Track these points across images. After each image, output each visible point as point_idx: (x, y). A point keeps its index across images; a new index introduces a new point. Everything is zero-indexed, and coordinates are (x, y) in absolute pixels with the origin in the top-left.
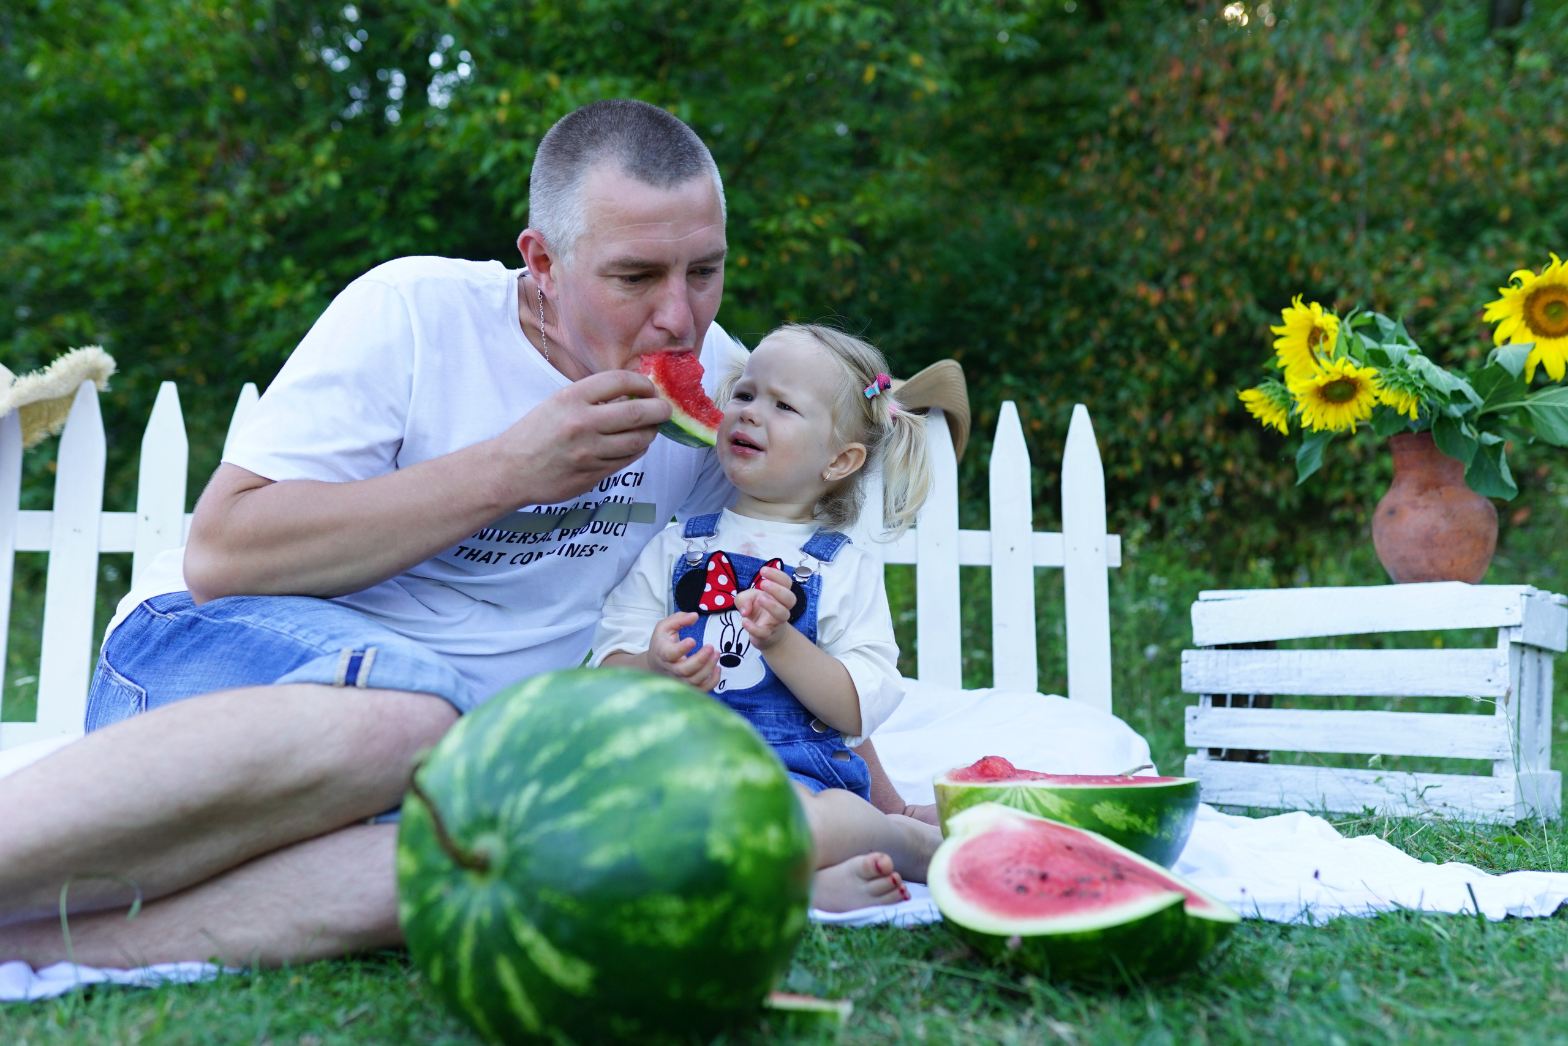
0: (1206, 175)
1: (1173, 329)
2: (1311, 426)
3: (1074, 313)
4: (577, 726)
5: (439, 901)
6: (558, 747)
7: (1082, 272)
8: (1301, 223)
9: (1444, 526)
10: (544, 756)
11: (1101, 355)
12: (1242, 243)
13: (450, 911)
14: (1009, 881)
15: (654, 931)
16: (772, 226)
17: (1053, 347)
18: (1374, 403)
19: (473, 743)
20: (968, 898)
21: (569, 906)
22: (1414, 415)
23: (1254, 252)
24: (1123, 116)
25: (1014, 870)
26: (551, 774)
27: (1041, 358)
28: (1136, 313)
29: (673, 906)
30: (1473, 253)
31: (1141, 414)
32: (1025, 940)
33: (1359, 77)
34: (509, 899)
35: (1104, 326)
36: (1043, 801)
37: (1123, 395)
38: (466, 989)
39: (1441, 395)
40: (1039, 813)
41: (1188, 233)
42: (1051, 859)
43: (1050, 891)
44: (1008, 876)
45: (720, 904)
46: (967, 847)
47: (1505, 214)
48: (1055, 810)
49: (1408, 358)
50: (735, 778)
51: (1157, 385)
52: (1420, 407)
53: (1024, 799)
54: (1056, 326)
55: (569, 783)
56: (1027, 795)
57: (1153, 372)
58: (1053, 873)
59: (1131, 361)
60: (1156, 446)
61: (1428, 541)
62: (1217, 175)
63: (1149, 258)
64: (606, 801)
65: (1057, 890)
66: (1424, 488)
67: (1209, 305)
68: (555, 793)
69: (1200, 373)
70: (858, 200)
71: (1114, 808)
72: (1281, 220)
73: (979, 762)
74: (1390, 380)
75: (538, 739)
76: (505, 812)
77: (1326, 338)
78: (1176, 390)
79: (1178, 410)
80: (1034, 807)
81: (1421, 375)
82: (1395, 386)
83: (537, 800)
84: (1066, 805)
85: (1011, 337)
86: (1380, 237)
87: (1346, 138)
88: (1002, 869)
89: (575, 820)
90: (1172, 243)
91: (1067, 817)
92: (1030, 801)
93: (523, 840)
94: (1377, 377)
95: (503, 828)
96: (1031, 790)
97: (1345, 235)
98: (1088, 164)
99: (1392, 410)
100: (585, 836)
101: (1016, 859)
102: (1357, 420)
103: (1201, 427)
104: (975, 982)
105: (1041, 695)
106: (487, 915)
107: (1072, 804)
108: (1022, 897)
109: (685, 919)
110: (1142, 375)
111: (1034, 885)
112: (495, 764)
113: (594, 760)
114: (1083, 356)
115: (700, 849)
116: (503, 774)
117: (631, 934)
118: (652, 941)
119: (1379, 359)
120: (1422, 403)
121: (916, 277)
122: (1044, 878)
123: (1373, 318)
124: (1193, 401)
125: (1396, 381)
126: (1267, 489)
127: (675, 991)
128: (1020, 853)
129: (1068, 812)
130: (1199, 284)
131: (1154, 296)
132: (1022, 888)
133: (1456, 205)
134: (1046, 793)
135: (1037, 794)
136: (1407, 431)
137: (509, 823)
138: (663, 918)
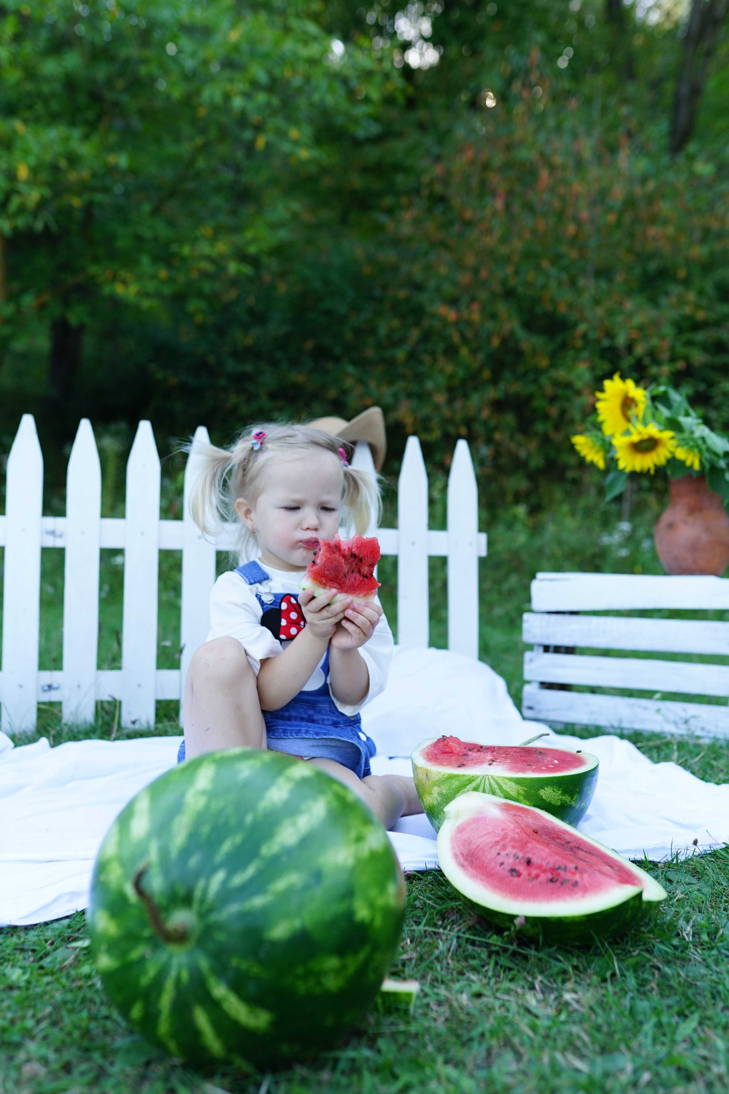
0: (489, 231)
1: (465, 340)
2: (624, 469)
3: (396, 323)
4: (249, 819)
5: (142, 960)
6: (238, 839)
7: (402, 294)
8: (553, 272)
9: (705, 538)
10: (226, 847)
11: (413, 356)
12: (513, 282)
13: (152, 971)
14: (502, 864)
15: (319, 983)
16: (186, 250)
17: (379, 346)
18: (669, 456)
20: (473, 877)
21: (256, 970)
22: (697, 466)
23: (521, 290)
24: (431, 184)
25: (503, 853)
26: (235, 863)
27: (370, 353)
28: (437, 324)
29: (332, 962)
30: (664, 301)
31: (440, 398)
32: (527, 919)
33: (594, 172)
34: (204, 964)
35: (415, 334)
36: (504, 786)
37: (429, 385)
38: (163, 1027)
39: (716, 454)
40: (502, 795)
41: (476, 271)
42: (529, 845)
43: (537, 876)
44: (500, 859)
45: (362, 956)
46: (461, 829)
47: (682, 273)
48: (513, 793)
49: (695, 428)
51: (451, 376)
52: (701, 462)
53: (490, 784)
54: (383, 331)
55: (251, 871)
56: (492, 782)
57: (449, 368)
58: (535, 860)
59: (435, 360)
60: (450, 421)
61: (694, 547)
62: (498, 232)
63: (448, 288)
64: (280, 885)
65: (543, 877)
66: (692, 510)
67: (489, 325)
68: (238, 880)
69: (480, 370)
70: (249, 234)
71: (554, 791)
72: (538, 268)
73: (439, 740)
74: (682, 442)
76: (198, 894)
77: (636, 405)
78: (463, 384)
79: (466, 396)
80: (498, 791)
81: (703, 439)
82: (686, 448)
83: (225, 883)
84: (521, 789)
85: (349, 336)
86: (604, 285)
87: (585, 214)
88: (494, 852)
89: (258, 900)
90: (464, 278)
91: (521, 798)
92: (495, 786)
93: (215, 917)
94: (672, 438)
95: (196, 905)
96: (495, 778)
97: (581, 282)
98: (408, 216)
99: (682, 463)
100: (267, 913)
101: (502, 842)
102: (656, 466)
103: (480, 409)
104: (487, 945)
105: (433, 651)
106: (185, 975)
107: (526, 789)
108: (516, 880)
109: (340, 971)
110: (442, 371)
111: (522, 868)
112: (186, 852)
113: (268, 850)
114: (400, 354)
115: (349, 915)
116: (193, 861)
117: (302, 988)
118: (318, 991)
119: (673, 425)
120: (703, 460)
121: (282, 288)
122: (529, 862)
123: (665, 393)
124: (475, 389)
125: (687, 444)
126: (523, 454)
127: (329, 1021)
128: (504, 838)
129: (522, 794)
130: (483, 310)
131: (451, 315)
132: (513, 871)
133: (652, 266)
134: (507, 781)
135: (500, 781)
136: (690, 476)
137: (202, 902)
138: (325, 973)
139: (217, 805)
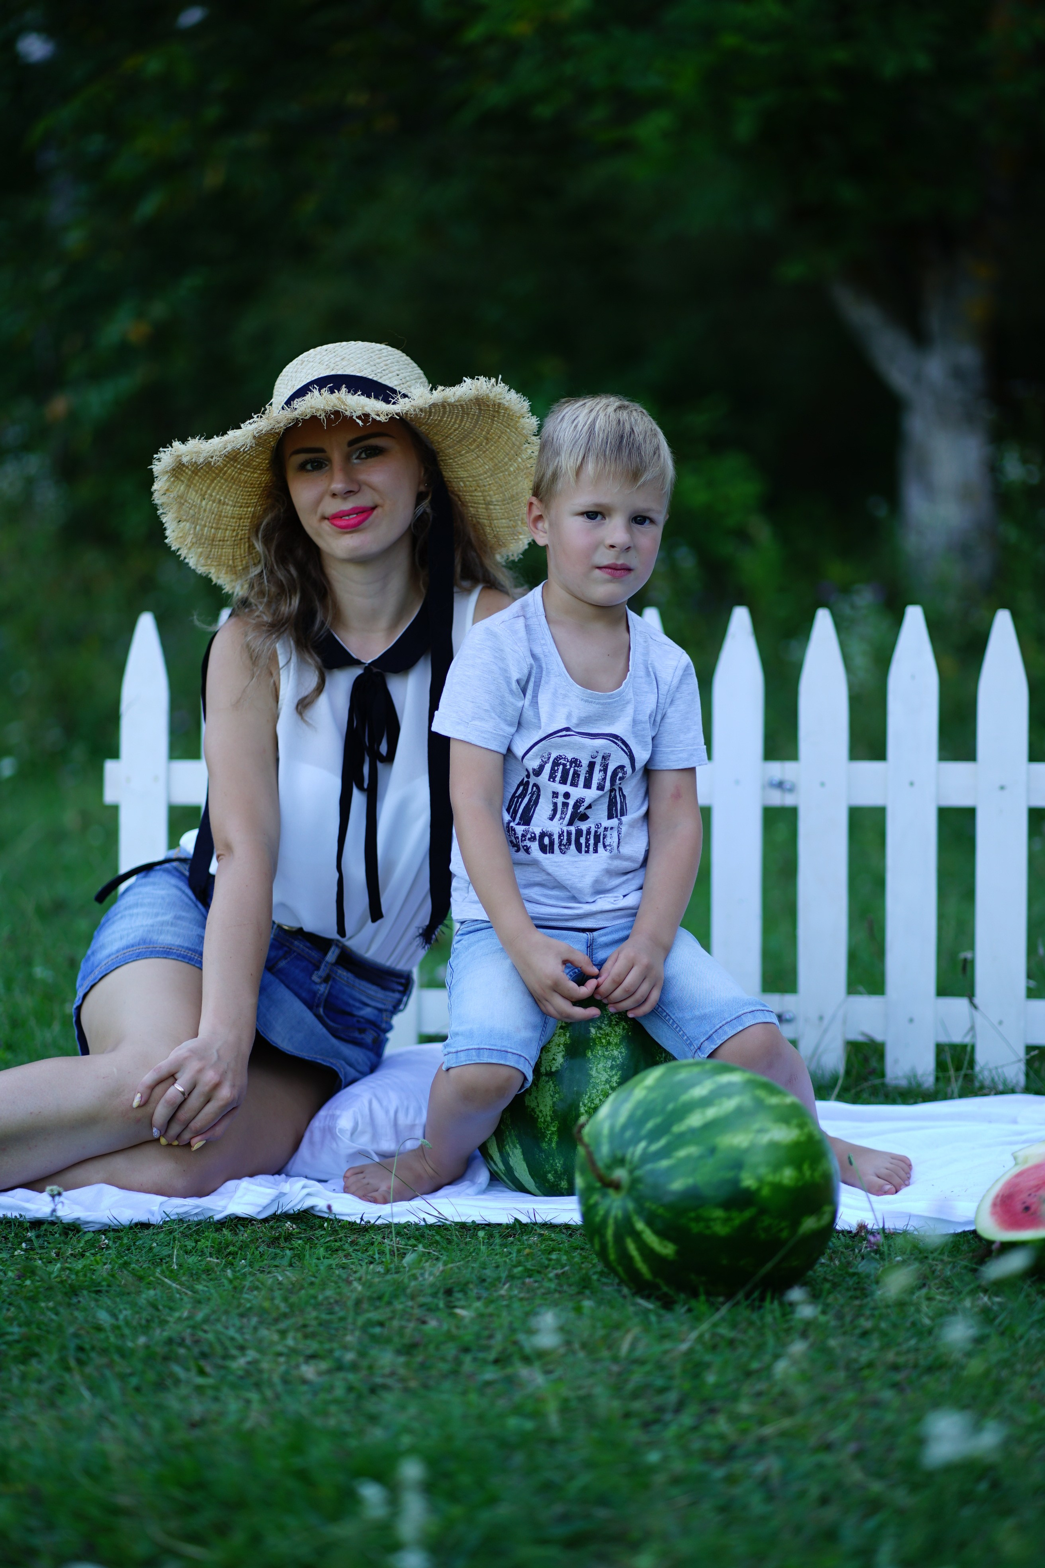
4: (670, 1107)
6: (659, 1119)
10: (650, 1125)
13: (602, 1211)
15: (708, 1227)
19: (614, 1114)
21: (661, 1211)
26: (654, 1136)
29: (719, 1213)
34: (631, 1206)
38: (612, 1255)
45: (748, 1214)
50: (765, 1139)
55: (662, 1142)
64: (682, 1153)
68: (654, 1147)
75: (648, 1114)
76: (628, 1157)
83: (645, 1151)
89: (664, 1163)
93: (638, 1173)
95: (628, 1165)
100: (670, 1172)
106: (620, 1213)
109: (727, 1220)
112: (625, 1128)
113: (678, 1128)
115: (736, 1182)
116: (628, 1135)
117: (696, 1228)
118: (708, 1232)
127: (725, 1261)
132: (1027, 1209)
137: (631, 1163)
138: (714, 1220)
139: (653, 1095)
